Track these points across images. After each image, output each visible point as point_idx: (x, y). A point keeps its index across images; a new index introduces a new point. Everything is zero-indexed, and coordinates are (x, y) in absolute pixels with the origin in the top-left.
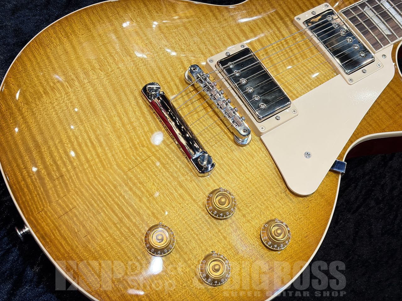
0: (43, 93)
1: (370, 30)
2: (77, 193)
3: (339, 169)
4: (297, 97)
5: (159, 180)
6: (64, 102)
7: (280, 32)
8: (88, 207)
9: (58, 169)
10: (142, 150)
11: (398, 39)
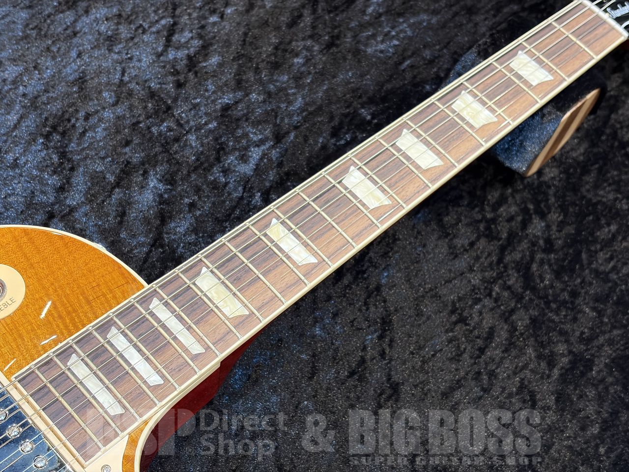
11: (140, 420)
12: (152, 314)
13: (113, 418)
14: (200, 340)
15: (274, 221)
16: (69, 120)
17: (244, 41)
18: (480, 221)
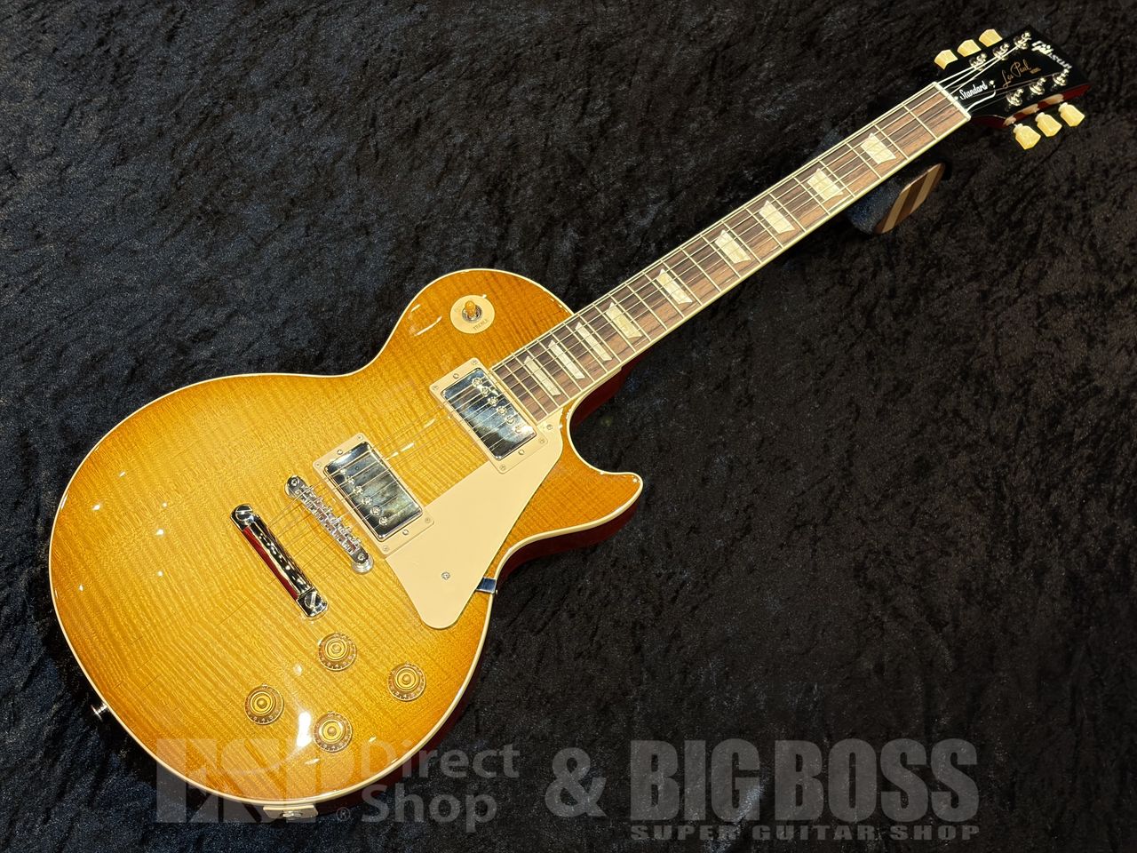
0: (107, 531)
1: (531, 394)
2: (160, 657)
3: (486, 588)
4: (434, 499)
5: (259, 630)
6: (134, 541)
7: (412, 409)
8: (176, 674)
9: (135, 629)
10: (237, 595)
11: (570, 400)
12: (577, 333)
13: (554, 397)
14: (609, 352)
15: (663, 271)
16: (506, 180)
17: (648, 108)
18: (836, 271)
